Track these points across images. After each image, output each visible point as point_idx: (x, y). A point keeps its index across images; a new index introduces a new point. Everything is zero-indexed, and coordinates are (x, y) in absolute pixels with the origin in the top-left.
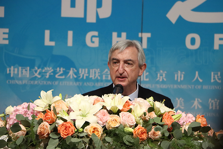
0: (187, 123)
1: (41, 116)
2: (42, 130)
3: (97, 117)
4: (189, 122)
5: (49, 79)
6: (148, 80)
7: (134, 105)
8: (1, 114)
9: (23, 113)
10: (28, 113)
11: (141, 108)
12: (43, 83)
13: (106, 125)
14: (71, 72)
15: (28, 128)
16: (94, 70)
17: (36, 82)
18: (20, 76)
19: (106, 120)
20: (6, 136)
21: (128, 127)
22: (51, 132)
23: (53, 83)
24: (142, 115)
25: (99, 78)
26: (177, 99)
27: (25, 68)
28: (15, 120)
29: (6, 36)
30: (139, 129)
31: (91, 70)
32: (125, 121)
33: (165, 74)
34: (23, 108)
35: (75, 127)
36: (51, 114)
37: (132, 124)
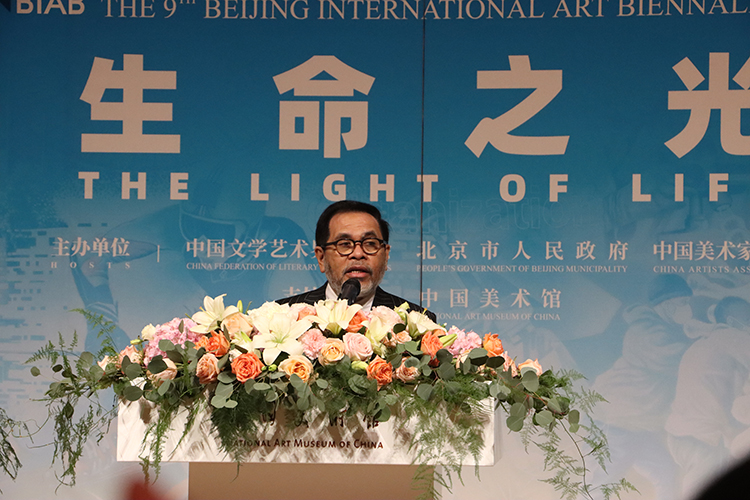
0: (466, 350)
1: (203, 343)
2: (204, 367)
3: (303, 343)
4: (471, 347)
5: (258, 261)
6: (434, 257)
7: (371, 319)
9: (172, 337)
10: (181, 337)
11: (383, 325)
13: (320, 357)
14: (298, 247)
15: (180, 364)
17: (237, 266)
19: (320, 348)
20: (142, 379)
21: (358, 360)
22: (221, 371)
24: (384, 338)
26: (487, 291)
28: (158, 349)
29: (184, 186)
30: (378, 363)
32: (353, 349)
33: (465, 246)
34: (173, 328)
35: (263, 362)
36: (220, 339)
37: (366, 355)
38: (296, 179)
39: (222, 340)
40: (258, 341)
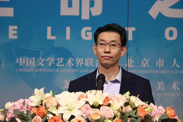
0: (158, 115)
1: (34, 111)
3: (81, 111)
4: (160, 113)
5: (50, 68)
6: (133, 66)
7: (113, 100)
8: (1, 109)
9: (20, 108)
10: (24, 108)
11: (118, 103)
12: (46, 70)
13: (89, 117)
14: (69, 61)
15: (24, 121)
16: (88, 59)
17: (41, 70)
18: (27, 65)
19: (89, 113)
21: (108, 119)
23: (55, 70)
24: (119, 109)
25: (93, 66)
26: (158, 82)
27: (31, 59)
28: (13, 114)
29: (16, 32)
30: (117, 121)
31: (86, 59)
32: (105, 114)
33: (148, 61)
34: (20, 104)
35: (63, 120)
36: (42, 109)
37: (111, 117)
38: (68, 29)
39: (44, 109)
40: (61, 110)
